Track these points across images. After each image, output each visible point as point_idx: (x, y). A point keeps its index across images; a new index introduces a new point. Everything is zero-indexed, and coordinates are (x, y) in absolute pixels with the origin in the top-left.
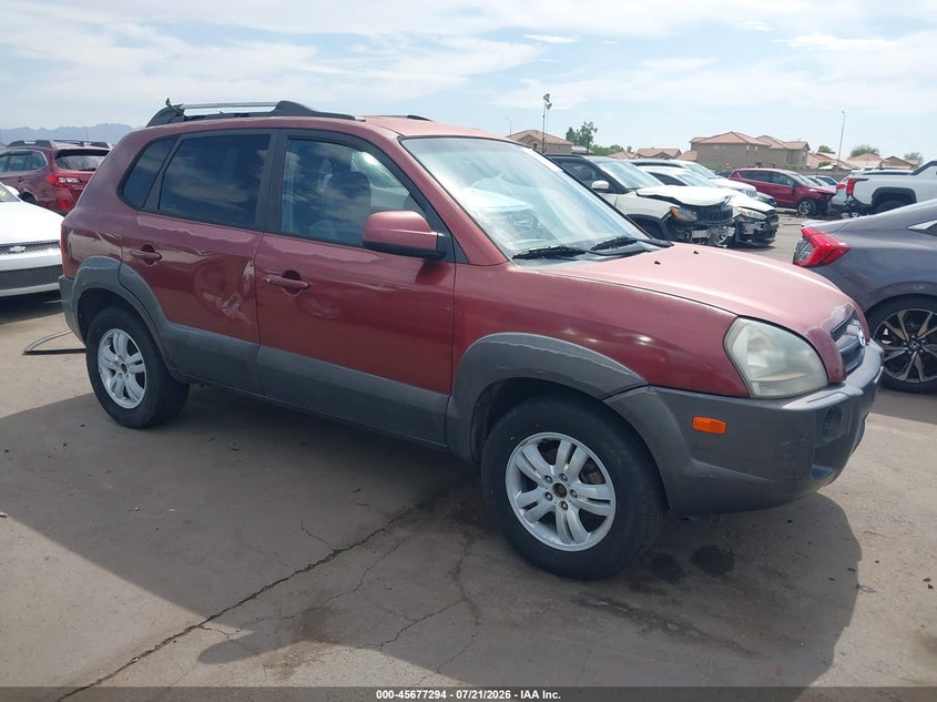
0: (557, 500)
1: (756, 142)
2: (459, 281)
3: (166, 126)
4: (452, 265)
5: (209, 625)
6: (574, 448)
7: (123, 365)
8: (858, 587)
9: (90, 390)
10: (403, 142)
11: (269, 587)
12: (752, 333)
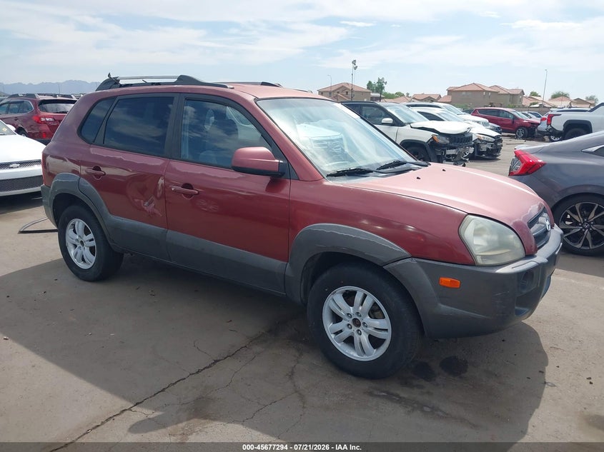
0: (354, 329)
1: (490, 90)
2: (292, 190)
3: (108, 91)
4: (288, 180)
5: (135, 408)
6: (365, 296)
7: (82, 241)
8: (545, 383)
9: (60, 256)
10: (258, 102)
11: (174, 384)
12: (477, 224)
